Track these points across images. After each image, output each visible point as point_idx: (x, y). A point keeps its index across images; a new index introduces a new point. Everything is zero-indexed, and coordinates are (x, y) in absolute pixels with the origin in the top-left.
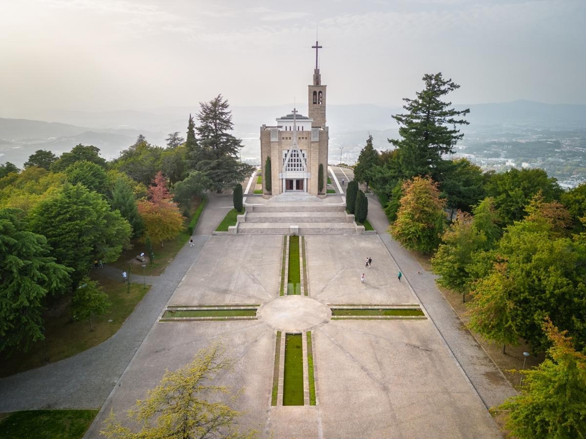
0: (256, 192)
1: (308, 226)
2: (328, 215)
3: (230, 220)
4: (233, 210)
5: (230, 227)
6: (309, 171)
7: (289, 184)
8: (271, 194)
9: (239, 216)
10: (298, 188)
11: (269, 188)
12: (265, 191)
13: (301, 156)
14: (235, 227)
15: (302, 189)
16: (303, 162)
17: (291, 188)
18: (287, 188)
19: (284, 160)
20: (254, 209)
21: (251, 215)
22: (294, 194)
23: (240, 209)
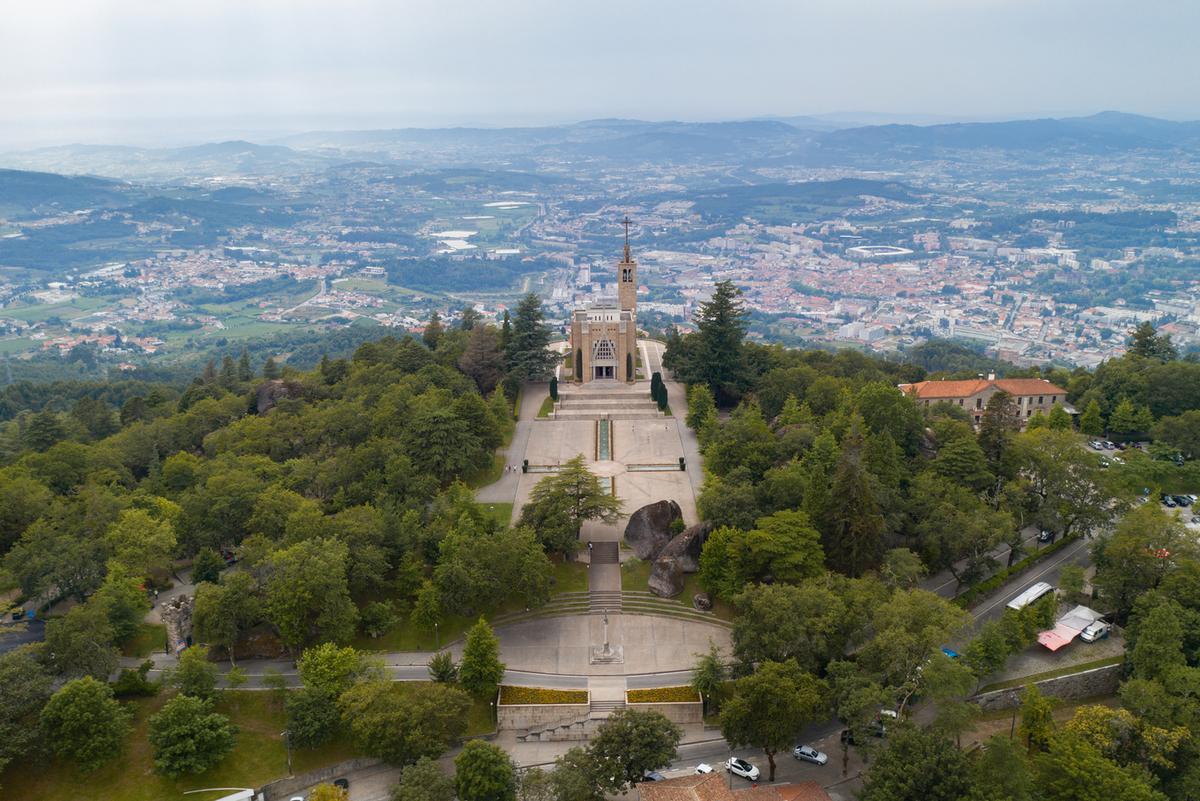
0: (567, 378)
1: (615, 412)
2: (636, 402)
3: (547, 407)
4: (548, 398)
5: (549, 414)
6: (618, 358)
7: (599, 370)
8: (581, 381)
9: (555, 404)
10: (607, 374)
11: (580, 374)
12: (576, 378)
13: (610, 345)
14: (553, 414)
15: (612, 374)
16: (612, 350)
17: (601, 374)
18: (597, 375)
19: (594, 350)
20: (568, 397)
21: (566, 403)
22: (604, 382)
23: (554, 396)
